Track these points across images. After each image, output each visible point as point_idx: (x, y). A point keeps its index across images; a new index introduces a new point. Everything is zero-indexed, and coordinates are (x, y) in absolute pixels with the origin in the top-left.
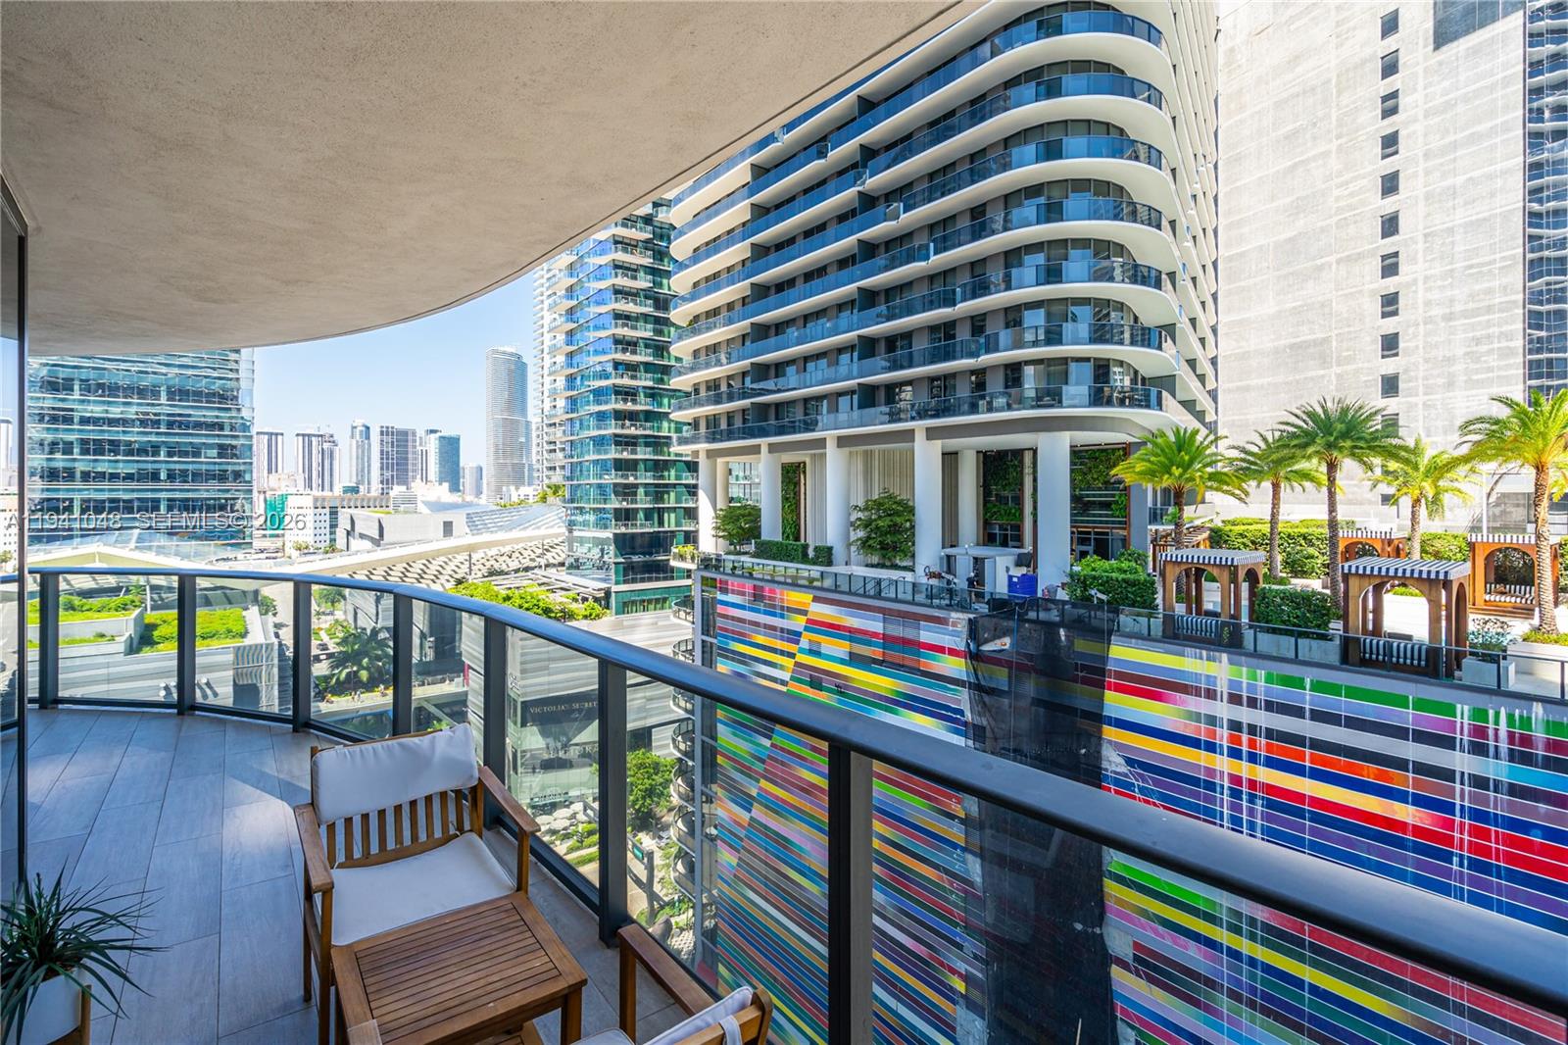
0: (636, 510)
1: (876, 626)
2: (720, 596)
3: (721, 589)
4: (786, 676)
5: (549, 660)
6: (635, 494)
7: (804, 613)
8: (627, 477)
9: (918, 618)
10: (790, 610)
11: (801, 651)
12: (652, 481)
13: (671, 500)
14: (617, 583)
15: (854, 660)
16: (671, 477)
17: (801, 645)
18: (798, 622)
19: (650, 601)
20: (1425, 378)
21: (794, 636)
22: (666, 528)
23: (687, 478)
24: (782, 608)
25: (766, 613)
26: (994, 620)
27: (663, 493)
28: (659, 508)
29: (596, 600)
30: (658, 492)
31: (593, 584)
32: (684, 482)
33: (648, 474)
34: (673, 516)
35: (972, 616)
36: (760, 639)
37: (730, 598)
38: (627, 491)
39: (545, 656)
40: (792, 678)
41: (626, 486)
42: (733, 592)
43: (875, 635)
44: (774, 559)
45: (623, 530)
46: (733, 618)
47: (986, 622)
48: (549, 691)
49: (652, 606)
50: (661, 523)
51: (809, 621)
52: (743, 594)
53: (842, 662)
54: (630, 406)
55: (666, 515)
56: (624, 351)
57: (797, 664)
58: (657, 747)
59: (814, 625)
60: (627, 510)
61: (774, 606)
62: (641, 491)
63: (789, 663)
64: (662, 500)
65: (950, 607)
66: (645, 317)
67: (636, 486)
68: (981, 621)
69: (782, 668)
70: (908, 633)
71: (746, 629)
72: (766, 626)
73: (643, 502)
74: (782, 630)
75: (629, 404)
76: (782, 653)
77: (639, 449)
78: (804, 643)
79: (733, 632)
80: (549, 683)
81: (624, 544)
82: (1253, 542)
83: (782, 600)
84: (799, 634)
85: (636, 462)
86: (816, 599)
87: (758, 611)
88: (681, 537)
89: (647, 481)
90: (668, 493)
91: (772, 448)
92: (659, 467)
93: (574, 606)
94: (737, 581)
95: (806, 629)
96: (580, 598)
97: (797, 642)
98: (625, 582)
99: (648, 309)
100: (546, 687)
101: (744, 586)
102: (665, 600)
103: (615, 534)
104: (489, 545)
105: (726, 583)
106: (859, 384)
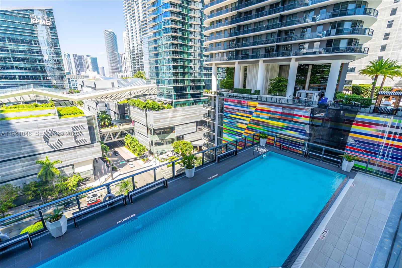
0: (178, 80)
1: (280, 110)
2: (225, 103)
3: (226, 101)
4: (247, 122)
5: (160, 119)
6: (178, 75)
7: (255, 107)
8: (176, 70)
9: (294, 108)
10: (250, 106)
11: (253, 116)
12: (183, 72)
13: (186, 77)
14: (174, 99)
15: (271, 118)
16: (186, 71)
17: (253, 115)
18: (253, 109)
19: (182, 104)
20: (394, 46)
21: (251, 113)
22: (186, 85)
23: (191, 71)
24: (247, 106)
25: (241, 107)
26: (320, 109)
27: (184, 75)
28: (184, 79)
29: (169, 103)
30: (183, 75)
31: (168, 100)
32: (190, 72)
33: (182, 70)
34: (187, 81)
35: (313, 108)
36: (239, 114)
37: (229, 103)
38: (176, 74)
39: (159, 118)
40: (249, 123)
41: (176, 73)
42: (230, 102)
43: (279, 112)
44: (240, 93)
45: (176, 85)
46: (230, 108)
47: (317, 109)
48: (160, 127)
49: (183, 105)
50: (184, 83)
51: (256, 109)
52: (234, 102)
53: (267, 119)
54: (176, 50)
55: (185, 81)
56: (175, 32)
57: (251, 120)
58: (185, 139)
59: (258, 110)
60: (176, 80)
61: (245, 105)
62: (179, 74)
63: (249, 119)
64: (184, 77)
65: (305, 106)
66: (180, 22)
67: (178, 73)
68: (315, 109)
69: (246, 120)
70: (291, 112)
71: (234, 111)
72: (241, 110)
73: (180, 78)
74: (247, 111)
75: (176, 49)
76: (246, 117)
77: (179, 63)
78: (254, 114)
79: (230, 112)
80: (160, 125)
81: (176, 89)
82: (366, 90)
83: (247, 104)
84: (253, 112)
85: (178, 66)
86: (259, 104)
87: (239, 107)
88: (189, 87)
89: (181, 72)
90: (186, 75)
91: (239, 63)
92: (183, 67)
93: (164, 105)
94: (231, 99)
95: (255, 111)
96: (164, 103)
97: (252, 114)
98: (177, 99)
99: (180, 19)
100: (160, 126)
101: (234, 100)
102: (186, 104)
103: (174, 87)
104: (135, 89)
105: (228, 99)
106: (276, 45)
